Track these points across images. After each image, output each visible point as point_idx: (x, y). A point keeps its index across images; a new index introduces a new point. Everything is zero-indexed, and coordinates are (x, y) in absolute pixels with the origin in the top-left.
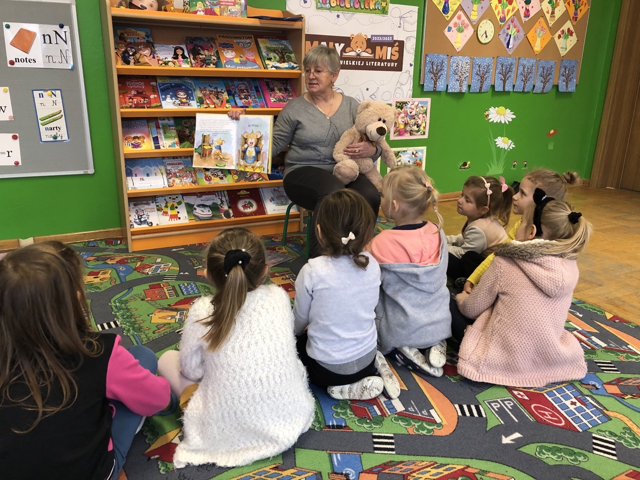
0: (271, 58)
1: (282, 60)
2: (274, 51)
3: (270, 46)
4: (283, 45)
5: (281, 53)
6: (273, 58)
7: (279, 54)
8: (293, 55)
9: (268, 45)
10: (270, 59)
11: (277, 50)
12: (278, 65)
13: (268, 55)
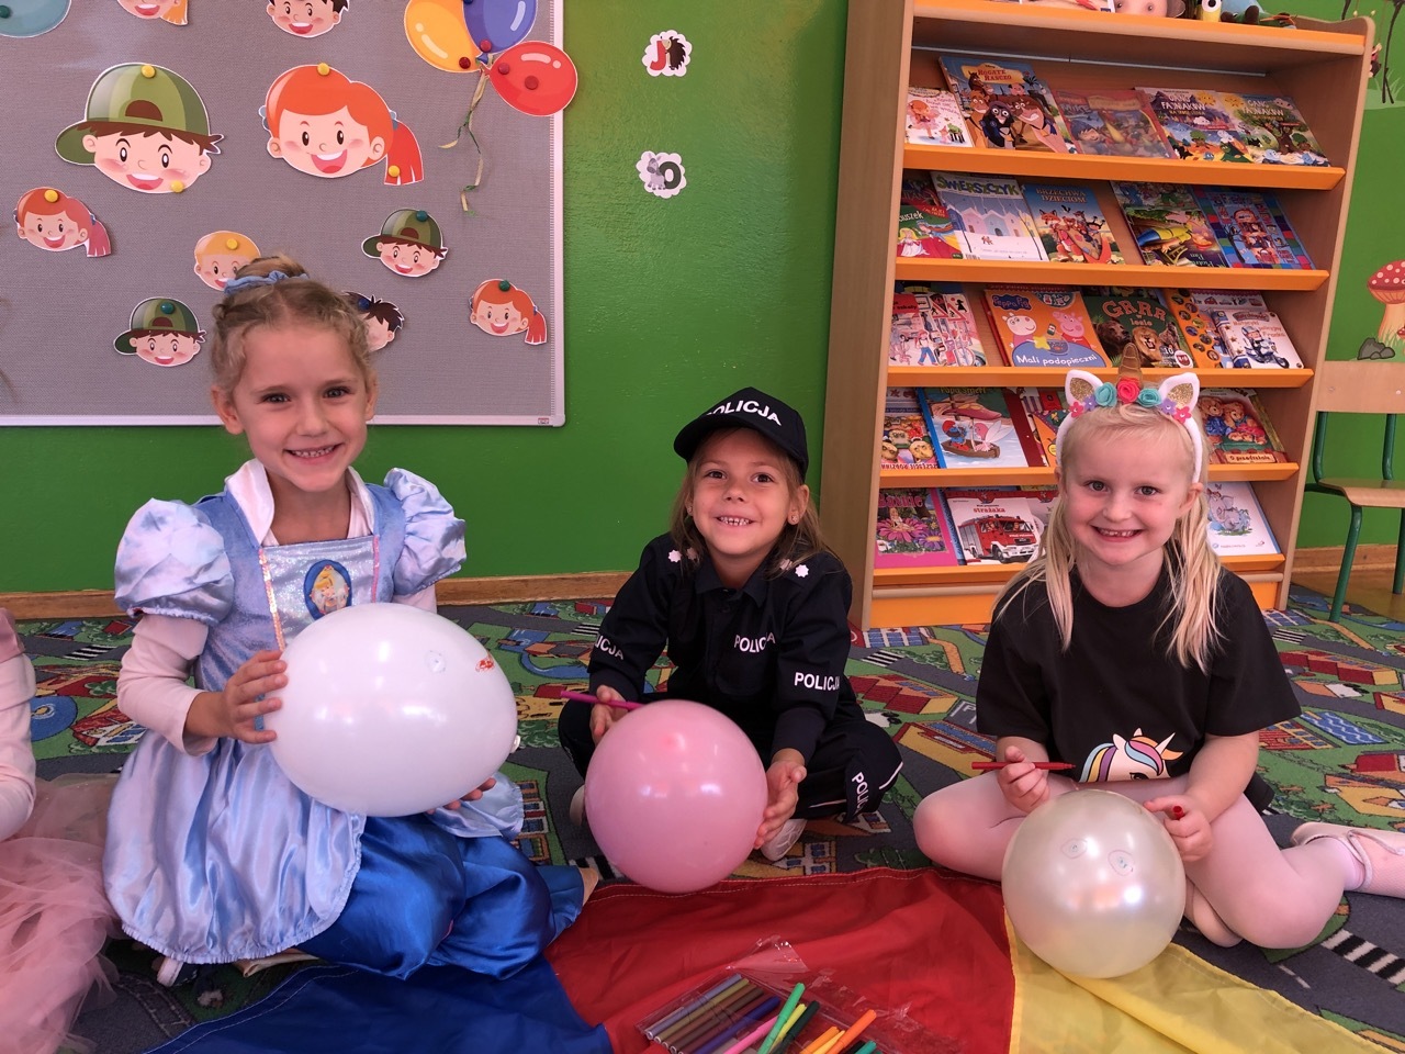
0: (1258, 141)
1: (1285, 146)
2: (1262, 123)
3: (1248, 110)
4: (1280, 108)
5: (1279, 128)
6: (1261, 139)
7: (1275, 130)
8: (1308, 135)
9: (1242, 108)
10: (1255, 143)
11: (1268, 121)
12: (1277, 157)
13: (1247, 132)
